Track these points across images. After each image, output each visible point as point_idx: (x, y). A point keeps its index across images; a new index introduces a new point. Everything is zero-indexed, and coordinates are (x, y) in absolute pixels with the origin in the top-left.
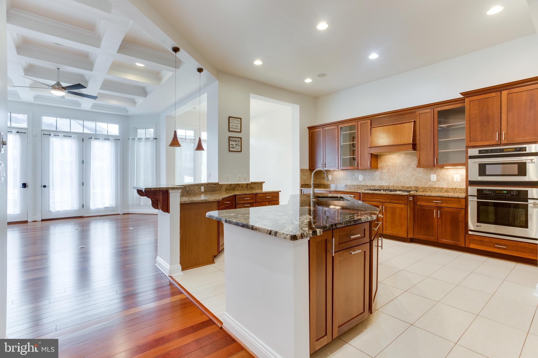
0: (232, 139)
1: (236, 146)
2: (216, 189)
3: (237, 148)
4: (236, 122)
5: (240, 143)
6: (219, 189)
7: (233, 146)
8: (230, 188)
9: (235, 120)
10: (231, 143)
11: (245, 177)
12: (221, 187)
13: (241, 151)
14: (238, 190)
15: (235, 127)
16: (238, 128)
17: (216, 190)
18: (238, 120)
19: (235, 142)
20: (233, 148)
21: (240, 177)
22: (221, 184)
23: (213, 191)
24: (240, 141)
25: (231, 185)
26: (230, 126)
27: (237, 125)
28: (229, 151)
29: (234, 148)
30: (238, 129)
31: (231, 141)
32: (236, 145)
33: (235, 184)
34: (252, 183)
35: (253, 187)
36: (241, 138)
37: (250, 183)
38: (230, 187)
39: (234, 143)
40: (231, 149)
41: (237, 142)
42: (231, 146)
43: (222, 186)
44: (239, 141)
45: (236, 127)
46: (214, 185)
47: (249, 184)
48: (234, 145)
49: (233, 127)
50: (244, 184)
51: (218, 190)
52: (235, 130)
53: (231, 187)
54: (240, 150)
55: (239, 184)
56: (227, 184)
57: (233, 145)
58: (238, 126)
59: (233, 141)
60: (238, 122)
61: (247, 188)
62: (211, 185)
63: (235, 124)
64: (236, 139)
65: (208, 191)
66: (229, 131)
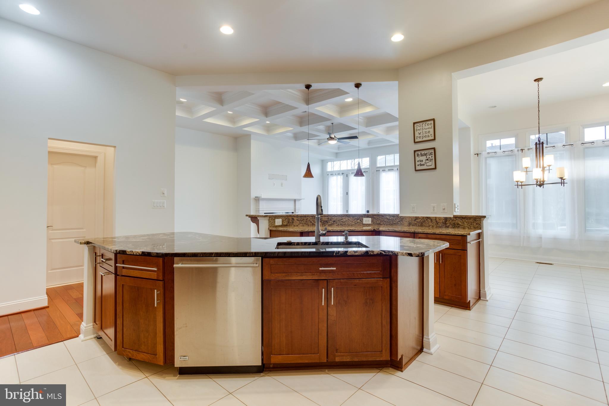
0: (419, 153)
1: (427, 161)
2: (394, 222)
3: (430, 164)
4: (427, 127)
5: (433, 156)
6: (399, 223)
7: (422, 163)
8: (416, 223)
9: (424, 125)
10: (417, 159)
11: (444, 208)
12: (402, 221)
13: (435, 168)
14: (429, 226)
15: (424, 135)
16: (430, 134)
17: (395, 224)
18: (429, 122)
19: (425, 156)
20: (421, 165)
21: (434, 207)
22: (401, 217)
23: (390, 225)
24: (433, 153)
25: (417, 218)
26: (417, 134)
27: (427, 130)
28: (416, 170)
29: (423, 165)
30: (430, 136)
31: (417, 156)
32: (427, 159)
33: (423, 217)
34: (456, 217)
35: (458, 224)
36: (434, 149)
37: (452, 216)
38: (415, 220)
39: (424, 158)
40: (418, 168)
41: (428, 156)
42: (417, 163)
43: (403, 218)
44: (431, 154)
45: (426, 134)
46: (392, 218)
47: (450, 218)
48: (424, 161)
49: (421, 135)
50: (440, 218)
51: (397, 223)
52: (425, 139)
53: (417, 221)
54: (433, 167)
55: (430, 217)
56: (410, 217)
57: (422, 161)
58: (429, 132)
59: (422, 155)
60: (430, 126)
61: (446, 224)
62: (388, 217)
63: (424, 131)
64: (426, 152)
65: (385, 225)
66: (415, 142)
